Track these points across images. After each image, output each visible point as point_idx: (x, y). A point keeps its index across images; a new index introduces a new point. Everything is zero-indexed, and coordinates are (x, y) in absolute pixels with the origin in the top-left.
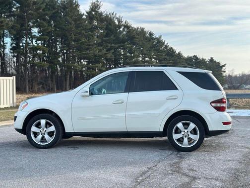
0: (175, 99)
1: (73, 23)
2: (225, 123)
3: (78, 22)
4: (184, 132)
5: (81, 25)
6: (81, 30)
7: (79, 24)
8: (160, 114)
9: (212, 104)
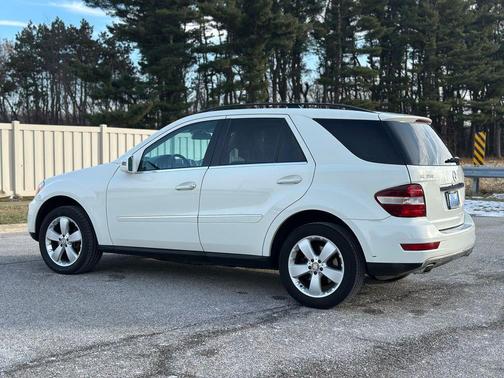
0: (295, 183)
1: (436, 13)
2: (407, 247)
3: (448, 11)
4: (312, 261)
5: (454, 17)
6: (454, 27)
7: (450, 14)
8: (262, 216)
9: (379, 198)
